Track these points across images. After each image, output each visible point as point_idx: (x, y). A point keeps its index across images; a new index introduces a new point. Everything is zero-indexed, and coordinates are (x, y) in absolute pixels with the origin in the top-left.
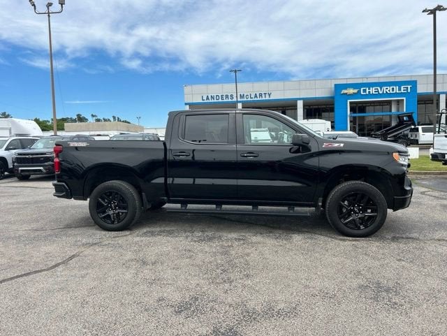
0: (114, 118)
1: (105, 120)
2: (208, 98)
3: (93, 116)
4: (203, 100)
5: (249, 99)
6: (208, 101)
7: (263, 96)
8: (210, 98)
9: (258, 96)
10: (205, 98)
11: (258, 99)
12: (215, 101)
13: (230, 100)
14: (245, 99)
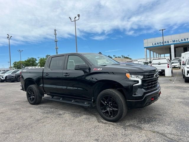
0: (122, 56)
1: (119, 57)
2: (155, 44)
3: (114, 56)
4: (153, 45)
5: (178, 42)
6: (156, 45)
7: (186, 40)
8: (156, 44)
9: (183, 40)
10: (154, 44)
11: (183, 41)
12: (159, 45)
13: (167, 44)
14: (176, 42)
